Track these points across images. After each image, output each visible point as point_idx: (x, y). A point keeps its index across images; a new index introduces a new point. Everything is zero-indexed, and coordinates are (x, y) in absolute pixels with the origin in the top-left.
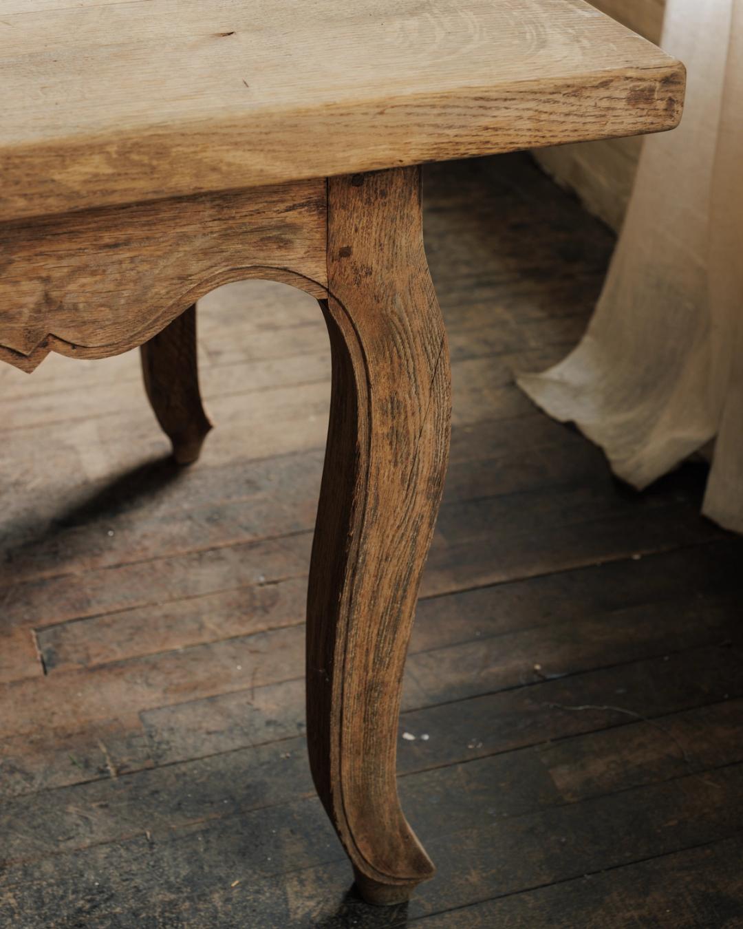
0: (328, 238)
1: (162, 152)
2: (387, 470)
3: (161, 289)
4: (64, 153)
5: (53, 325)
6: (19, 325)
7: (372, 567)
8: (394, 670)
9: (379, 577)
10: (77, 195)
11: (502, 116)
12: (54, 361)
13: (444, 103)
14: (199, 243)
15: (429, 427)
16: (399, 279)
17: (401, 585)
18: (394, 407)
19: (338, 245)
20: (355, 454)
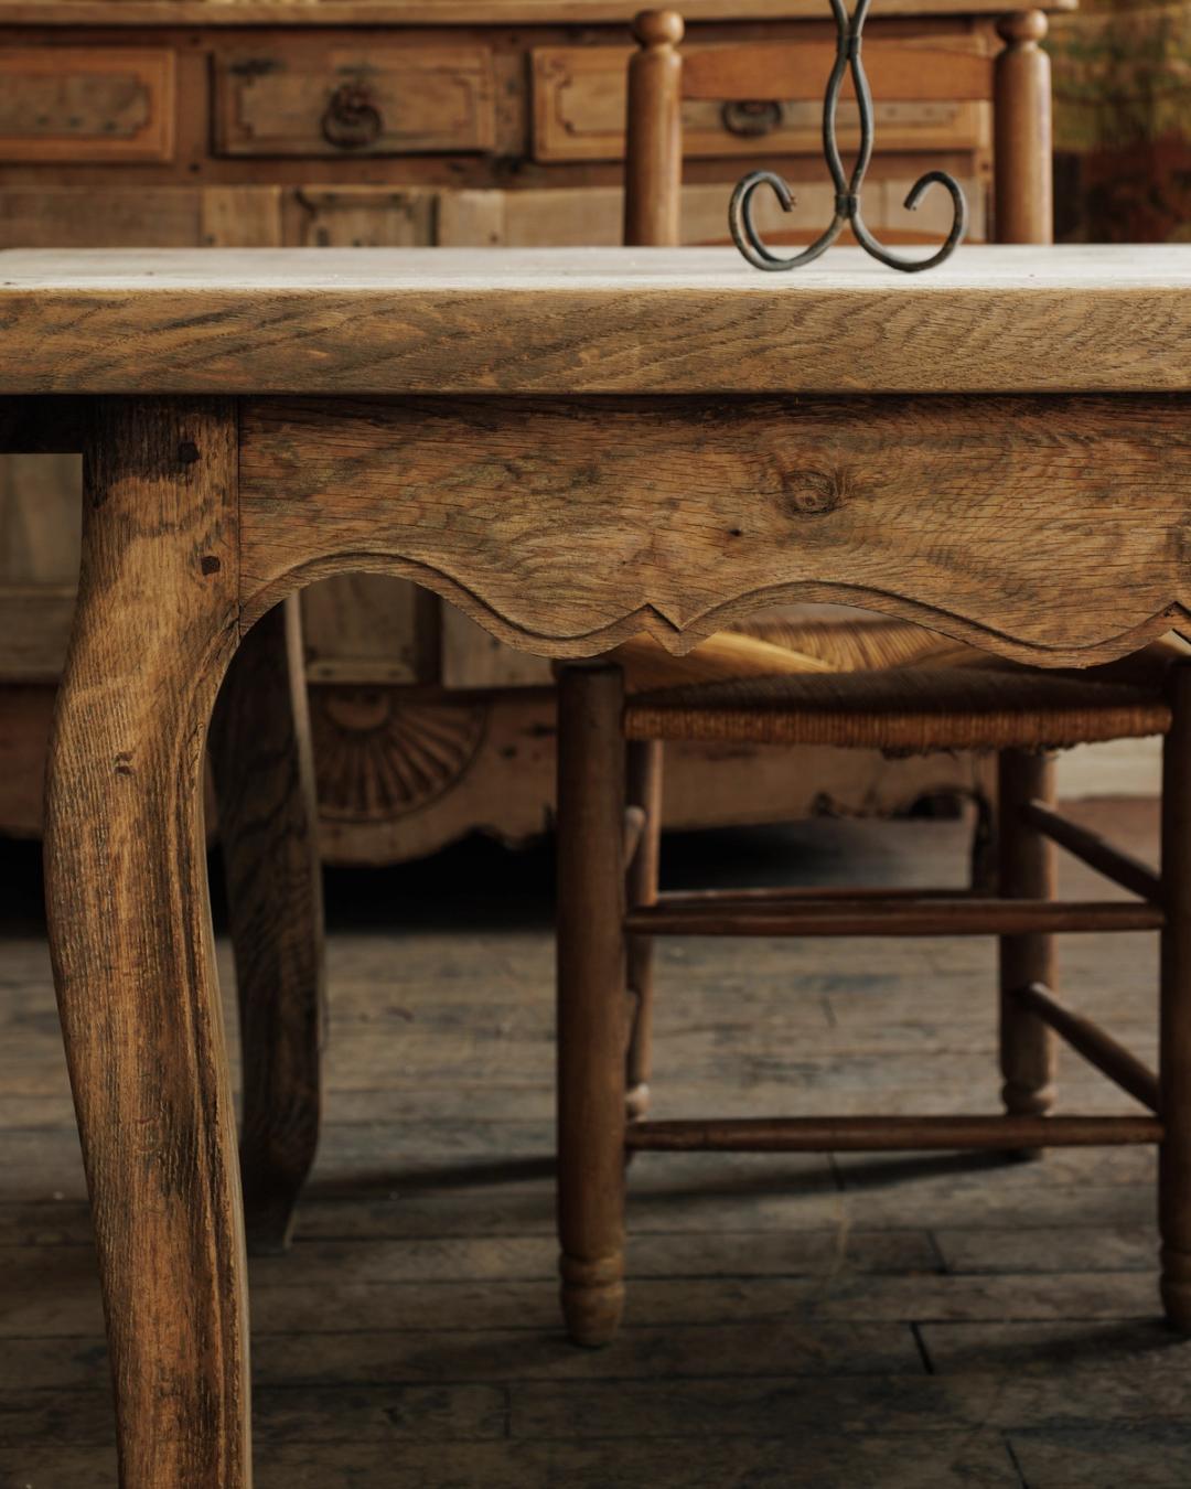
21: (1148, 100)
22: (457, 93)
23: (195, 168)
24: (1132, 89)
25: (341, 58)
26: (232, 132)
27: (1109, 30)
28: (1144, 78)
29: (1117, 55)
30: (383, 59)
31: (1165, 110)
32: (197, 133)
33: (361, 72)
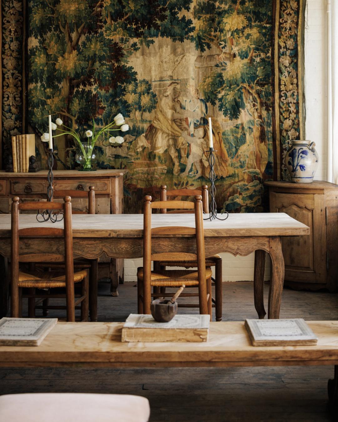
0: (269, 246)
1: (250, 231)
2: (276, 277)
3: (250, 249)
4: (241, 230)
5: (238, 251)
6: (235, 251)
7: (275, 291)
8: (278, 309)
9: (276, 293)
10: (241, 234)
11: (288, 231)
12: (238, 256)
13: (281, 229)
14: (255, 244)
15: (281, 271)
16: (278, 252)
17: (279, 295)
18: (277, 268)
19: (270, 247)
20: (272, 274)
21: (152, 181)
22: (42, 186)
23: (8, 195)
24: (150, 179)
25: (27, 181)
26: (13, 191)
27: (147, 170)
28: (152, 177)
29: (148, 174)
30: (32, 181)
31: (154, 182)
32: (8, 191)
33: (29, 183)
